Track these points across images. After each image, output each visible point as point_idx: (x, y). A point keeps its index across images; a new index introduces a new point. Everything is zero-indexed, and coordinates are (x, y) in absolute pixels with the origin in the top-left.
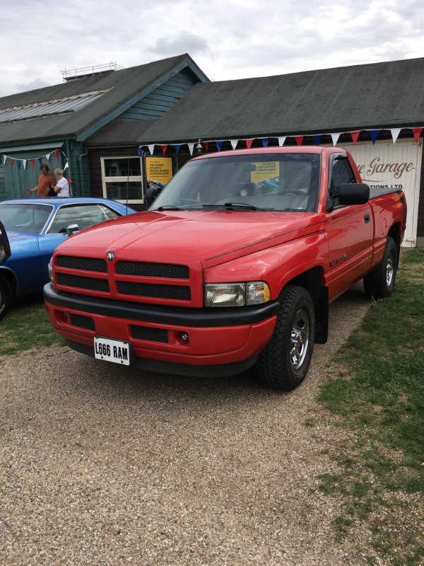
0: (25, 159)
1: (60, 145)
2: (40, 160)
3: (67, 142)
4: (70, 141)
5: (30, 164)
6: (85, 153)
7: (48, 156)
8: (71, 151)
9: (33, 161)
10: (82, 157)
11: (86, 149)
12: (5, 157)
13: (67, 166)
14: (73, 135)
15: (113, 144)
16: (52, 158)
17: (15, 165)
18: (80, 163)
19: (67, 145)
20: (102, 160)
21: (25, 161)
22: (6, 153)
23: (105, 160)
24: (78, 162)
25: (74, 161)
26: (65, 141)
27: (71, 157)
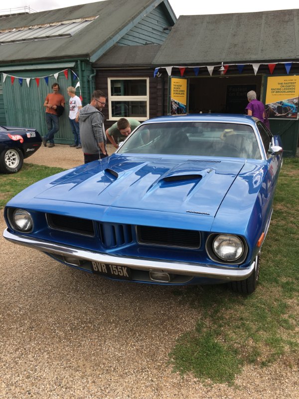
0: (28, 77)
1: (72, 65)
2: (47, 79)
3: (79, 62)
4: (82, 61)
5: (35, 82)
6: (93, 73)
7: (56, 75)
8: (83, 71)
9: (37, 80)
10: (92, 77)
11: (95, 70)
12: (5, 75)
13: (78, 84)
14: (87, 55)
15: (123, 66)
16: (61, 77)
17: (16, 83)
18: (91, 82)
19: (79, 66)
20: (109, 80)
21: (28, 80)
22: (5, 72)
23: (112, 81)
24: (88, 81)
25: (85, 80)
26: (76, 62)
27: (83, 76)
